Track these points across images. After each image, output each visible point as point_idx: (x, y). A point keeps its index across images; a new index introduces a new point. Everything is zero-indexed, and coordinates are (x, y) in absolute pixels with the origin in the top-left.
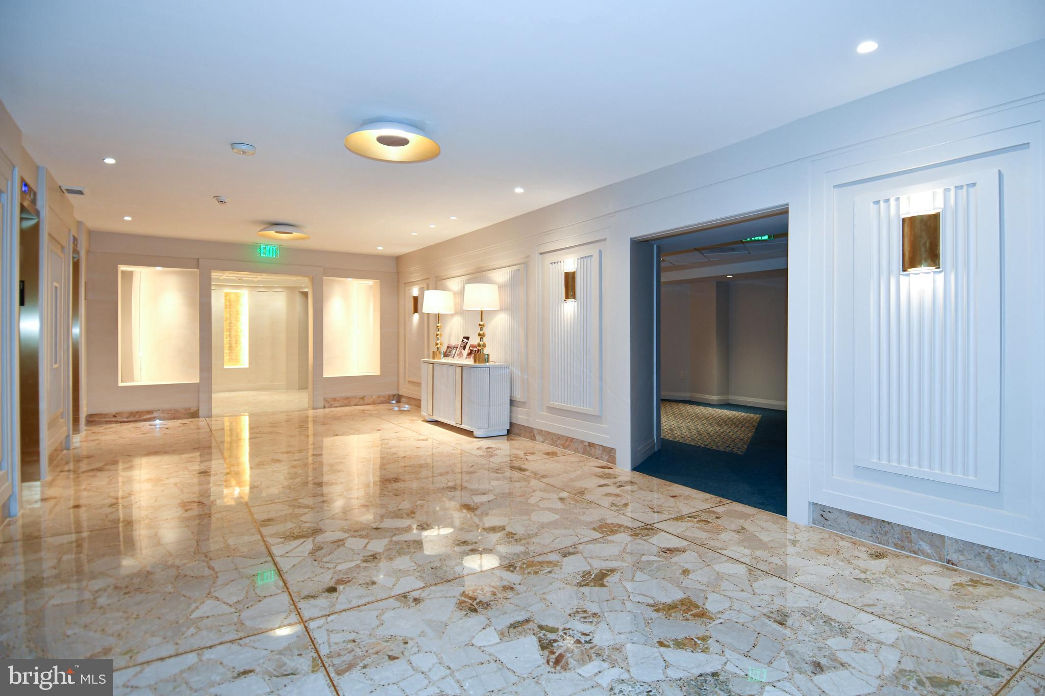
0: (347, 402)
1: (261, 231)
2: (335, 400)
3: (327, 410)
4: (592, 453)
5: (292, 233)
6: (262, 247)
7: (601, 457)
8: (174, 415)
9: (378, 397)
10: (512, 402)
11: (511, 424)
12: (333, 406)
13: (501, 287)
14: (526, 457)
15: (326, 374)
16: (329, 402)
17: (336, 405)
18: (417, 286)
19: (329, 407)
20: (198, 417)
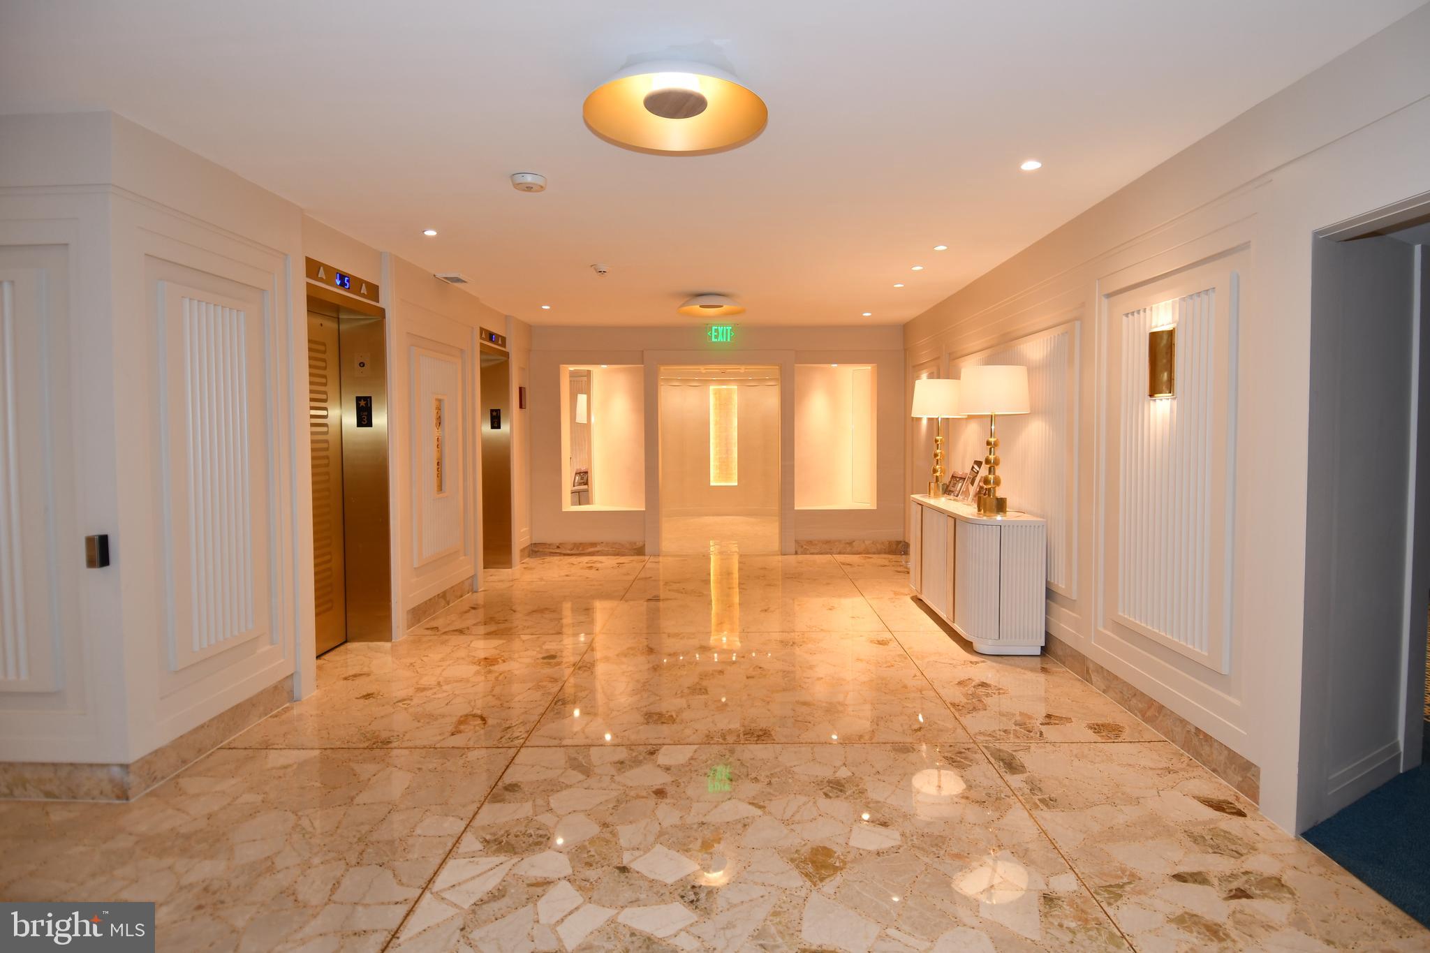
0: (828, 547)
1: (683, 305)
2: (810, 543)
3: (800, 557)
4: (1203, 752)
5: (721, 306)
6: (714, 328)
7: (1225, 772)
8: (617, 550)
9: (873, 543)
10: (1050, 594)
11: (1048, 636)
12: (808, 552)
13: (1032, 370)
14: (1043, 728)
15: (800, 505)
16: (802, 547)
17: (812, 551)
18: (924, 371)
19: (802, 553)
20: (644, 555)
